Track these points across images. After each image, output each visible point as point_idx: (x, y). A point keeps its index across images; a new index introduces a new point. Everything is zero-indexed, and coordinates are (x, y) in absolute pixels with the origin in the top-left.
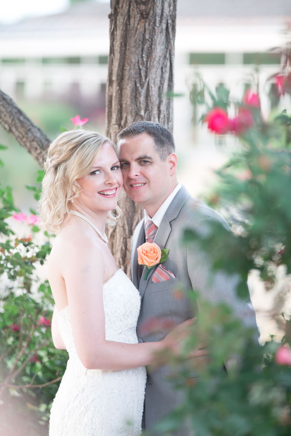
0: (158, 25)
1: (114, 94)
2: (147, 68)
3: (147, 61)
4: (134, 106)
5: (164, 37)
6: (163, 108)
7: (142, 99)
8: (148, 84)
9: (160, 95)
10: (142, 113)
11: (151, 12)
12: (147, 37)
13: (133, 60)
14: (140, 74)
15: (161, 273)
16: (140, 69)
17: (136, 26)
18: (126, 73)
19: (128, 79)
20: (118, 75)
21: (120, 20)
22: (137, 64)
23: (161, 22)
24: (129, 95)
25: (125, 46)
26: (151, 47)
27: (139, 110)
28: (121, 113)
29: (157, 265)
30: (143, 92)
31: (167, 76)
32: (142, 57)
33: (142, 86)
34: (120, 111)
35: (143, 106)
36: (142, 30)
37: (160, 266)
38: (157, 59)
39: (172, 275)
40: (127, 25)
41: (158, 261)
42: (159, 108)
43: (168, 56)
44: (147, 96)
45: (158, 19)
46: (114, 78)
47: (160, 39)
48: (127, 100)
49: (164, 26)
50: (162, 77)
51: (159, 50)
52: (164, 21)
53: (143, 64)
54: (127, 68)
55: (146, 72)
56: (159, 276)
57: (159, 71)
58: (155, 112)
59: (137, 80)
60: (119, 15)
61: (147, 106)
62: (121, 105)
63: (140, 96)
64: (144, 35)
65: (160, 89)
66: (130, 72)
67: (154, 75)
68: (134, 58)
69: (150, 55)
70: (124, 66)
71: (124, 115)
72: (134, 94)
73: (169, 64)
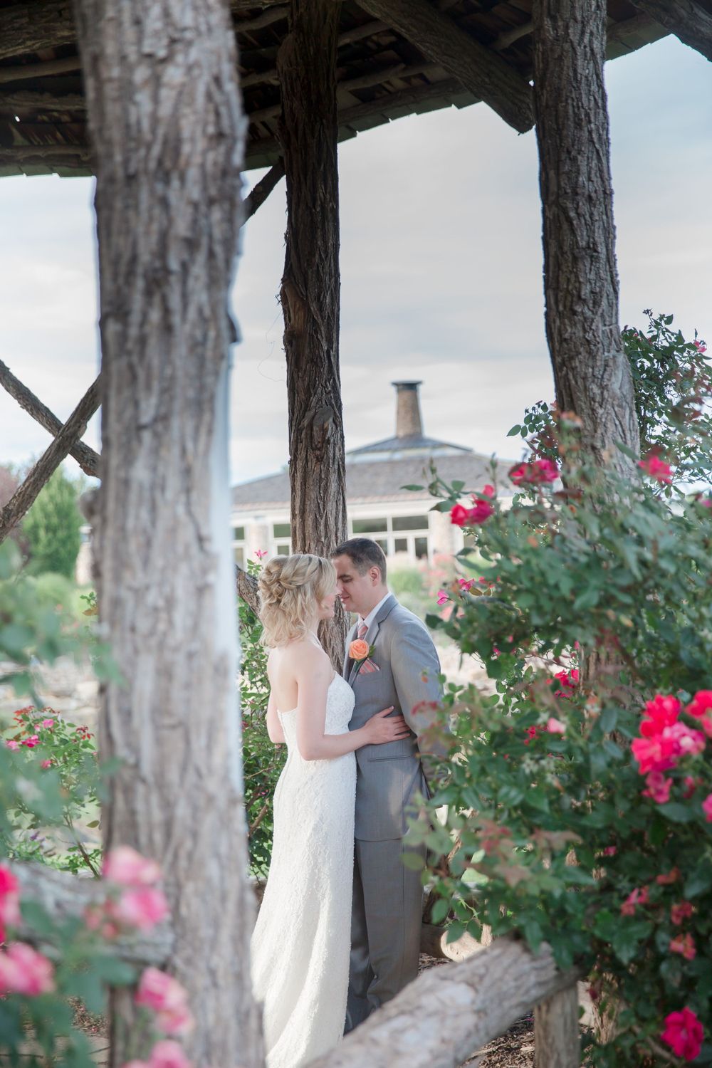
0: (331, 466)
1: (298, 526)
2: (324, 502)
3: (324, 497)
4: (315, 534)
5: (336, 476)
6: (339, 534)
7: (322, 528)
8: (326, 515)
9: (336, 524)
10: (323, 539)
11: (325, 456)
12: (323, 476)
13: (313, 496)
14: (319, 507)
15: (367, 665)
16: (319, 504)
17: (313, 467)
18: (308, 507)
19: (309, 512)
20: (300, 510)
21: (300, 464)
22: (316, 500)
23: (333, 464)
24: (311, 525)
25: (305, 485)
26: (327, 484)
27: (320, 537)
28: (305, 541)
29: (366, 659)
30: (322, 522)
31: (341, 507)
32: (320, 493)
33: (321, 517)
34: (304, 539)
35: (323, 534)
36: (319, 470)
37: (368, 659)
38: (332, 494)
39: (378, 668)
40: (305, 467)
41: (366, 655)
42: (336, 534)
43: (341, 491)
44: (326, 525)
45: (331, 461)
46: (297, 512)
47: (333, 477)
48: (309, 530)
49: (336, 467)
50: (337, 509)
51: (333, 487)
52: (336, 463)
53: (321, 499)
54: (308, 503)
55: (324, 505)
56: (367, 668)
57: (335, 504)
58: (333, 538)
59: (317, 513)
60: (299, 460)
61: (326, 533)
62: (304, 535)
63: (320, 525)
64: (320, 475)
65: (336, 519)
66: (311, 506)
67: (331, 507)
68: (313, 494)
69: (326, 491)
70: (305, 501)
71: (308, 542)
72: (315, 524)
73: (342, 498)
